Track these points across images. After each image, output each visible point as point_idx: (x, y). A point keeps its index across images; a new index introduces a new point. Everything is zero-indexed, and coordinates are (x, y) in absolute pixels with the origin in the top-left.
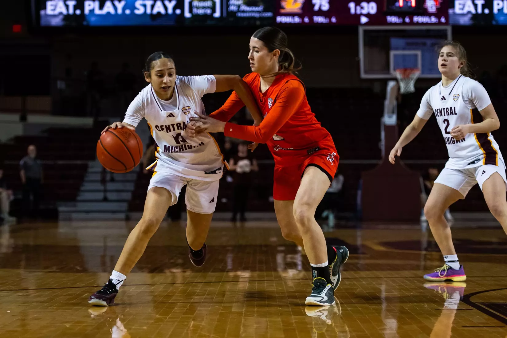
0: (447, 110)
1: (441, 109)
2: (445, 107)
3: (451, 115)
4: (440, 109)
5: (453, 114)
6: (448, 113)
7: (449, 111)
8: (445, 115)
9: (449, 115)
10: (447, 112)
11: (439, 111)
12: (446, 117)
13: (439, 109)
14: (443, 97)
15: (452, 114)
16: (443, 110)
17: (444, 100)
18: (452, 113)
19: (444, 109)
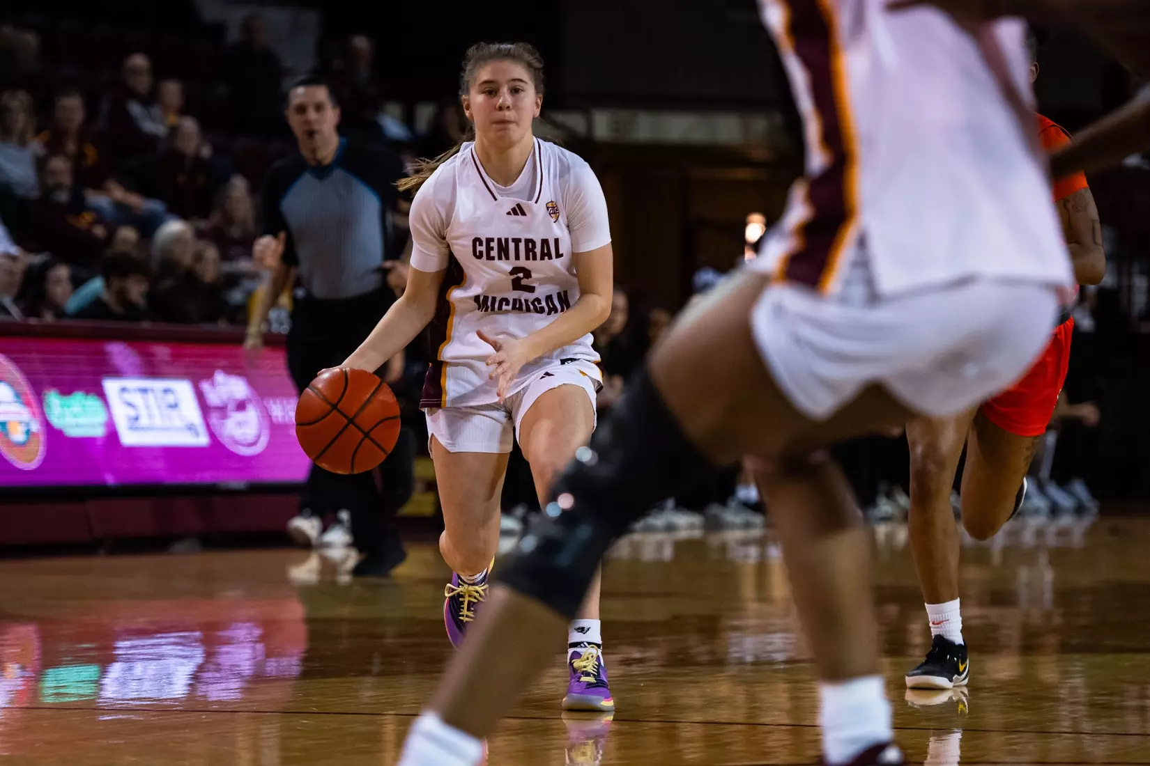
0: (530, 244)
1: (507, 240)
2: (523, 236)
3: (542, 258)
4: (499, 240)
5: (550, 258)
6: (531, 253)
7: (538, 250)
8: (517, 258)
9: (534, 258)
10: (528, 250)
11: (494, 244)
12: (523, 262)
13: (496, 241)
14: (518, 205)
15: (546, 258)
16: (512, 245)
17: (520, 217)
18: (546, 254)
19: (517, 241)
